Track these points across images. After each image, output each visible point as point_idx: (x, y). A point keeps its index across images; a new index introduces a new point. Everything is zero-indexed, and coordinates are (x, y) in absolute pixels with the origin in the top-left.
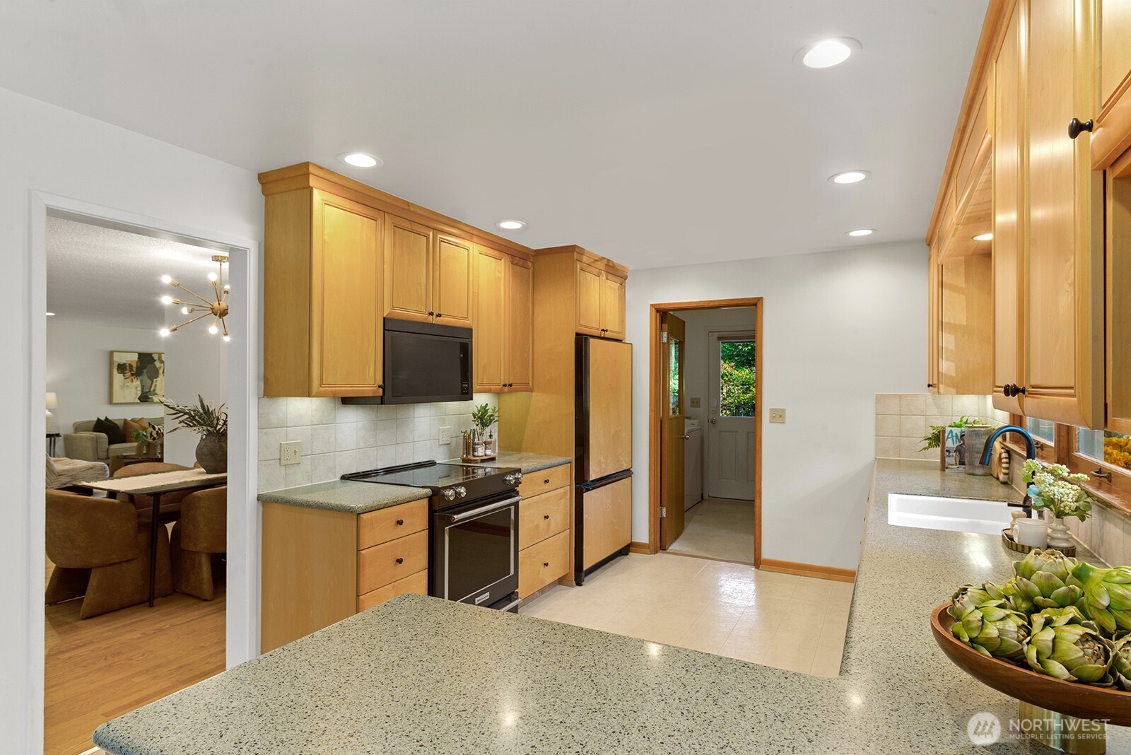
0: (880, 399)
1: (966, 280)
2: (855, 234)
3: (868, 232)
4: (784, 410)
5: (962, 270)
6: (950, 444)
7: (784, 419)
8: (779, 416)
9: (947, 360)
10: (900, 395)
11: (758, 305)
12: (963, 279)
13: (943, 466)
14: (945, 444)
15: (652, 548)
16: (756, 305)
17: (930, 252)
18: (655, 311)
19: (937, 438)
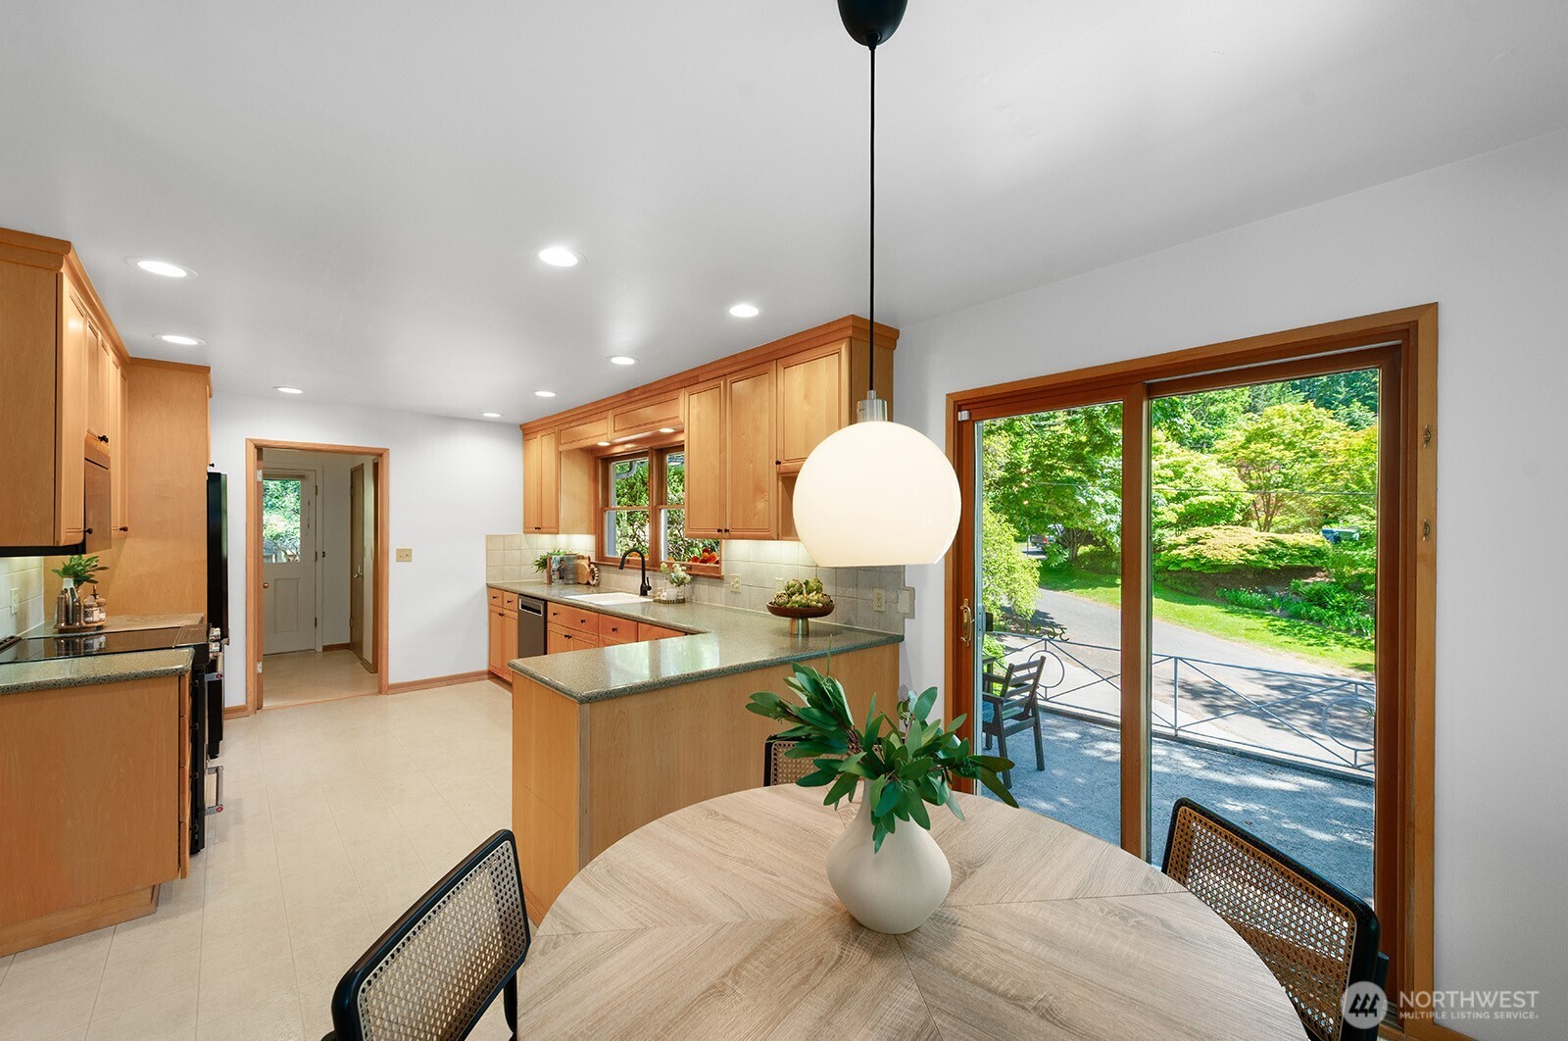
0: (489, 538)
1: (573, 464)
4: (410, 550)
5: (570, 457)
6: (555, 566)
7: (410, 557)
8: (405, 555)
10: (506, 536)
11: (385, 455)
12: (570, 463)
13: (550, 581)
14: (550, 567)
15: (250, 709)
16: (381, 455)
17: (525, 435)
18: (253, 447)
19: (544, 563)
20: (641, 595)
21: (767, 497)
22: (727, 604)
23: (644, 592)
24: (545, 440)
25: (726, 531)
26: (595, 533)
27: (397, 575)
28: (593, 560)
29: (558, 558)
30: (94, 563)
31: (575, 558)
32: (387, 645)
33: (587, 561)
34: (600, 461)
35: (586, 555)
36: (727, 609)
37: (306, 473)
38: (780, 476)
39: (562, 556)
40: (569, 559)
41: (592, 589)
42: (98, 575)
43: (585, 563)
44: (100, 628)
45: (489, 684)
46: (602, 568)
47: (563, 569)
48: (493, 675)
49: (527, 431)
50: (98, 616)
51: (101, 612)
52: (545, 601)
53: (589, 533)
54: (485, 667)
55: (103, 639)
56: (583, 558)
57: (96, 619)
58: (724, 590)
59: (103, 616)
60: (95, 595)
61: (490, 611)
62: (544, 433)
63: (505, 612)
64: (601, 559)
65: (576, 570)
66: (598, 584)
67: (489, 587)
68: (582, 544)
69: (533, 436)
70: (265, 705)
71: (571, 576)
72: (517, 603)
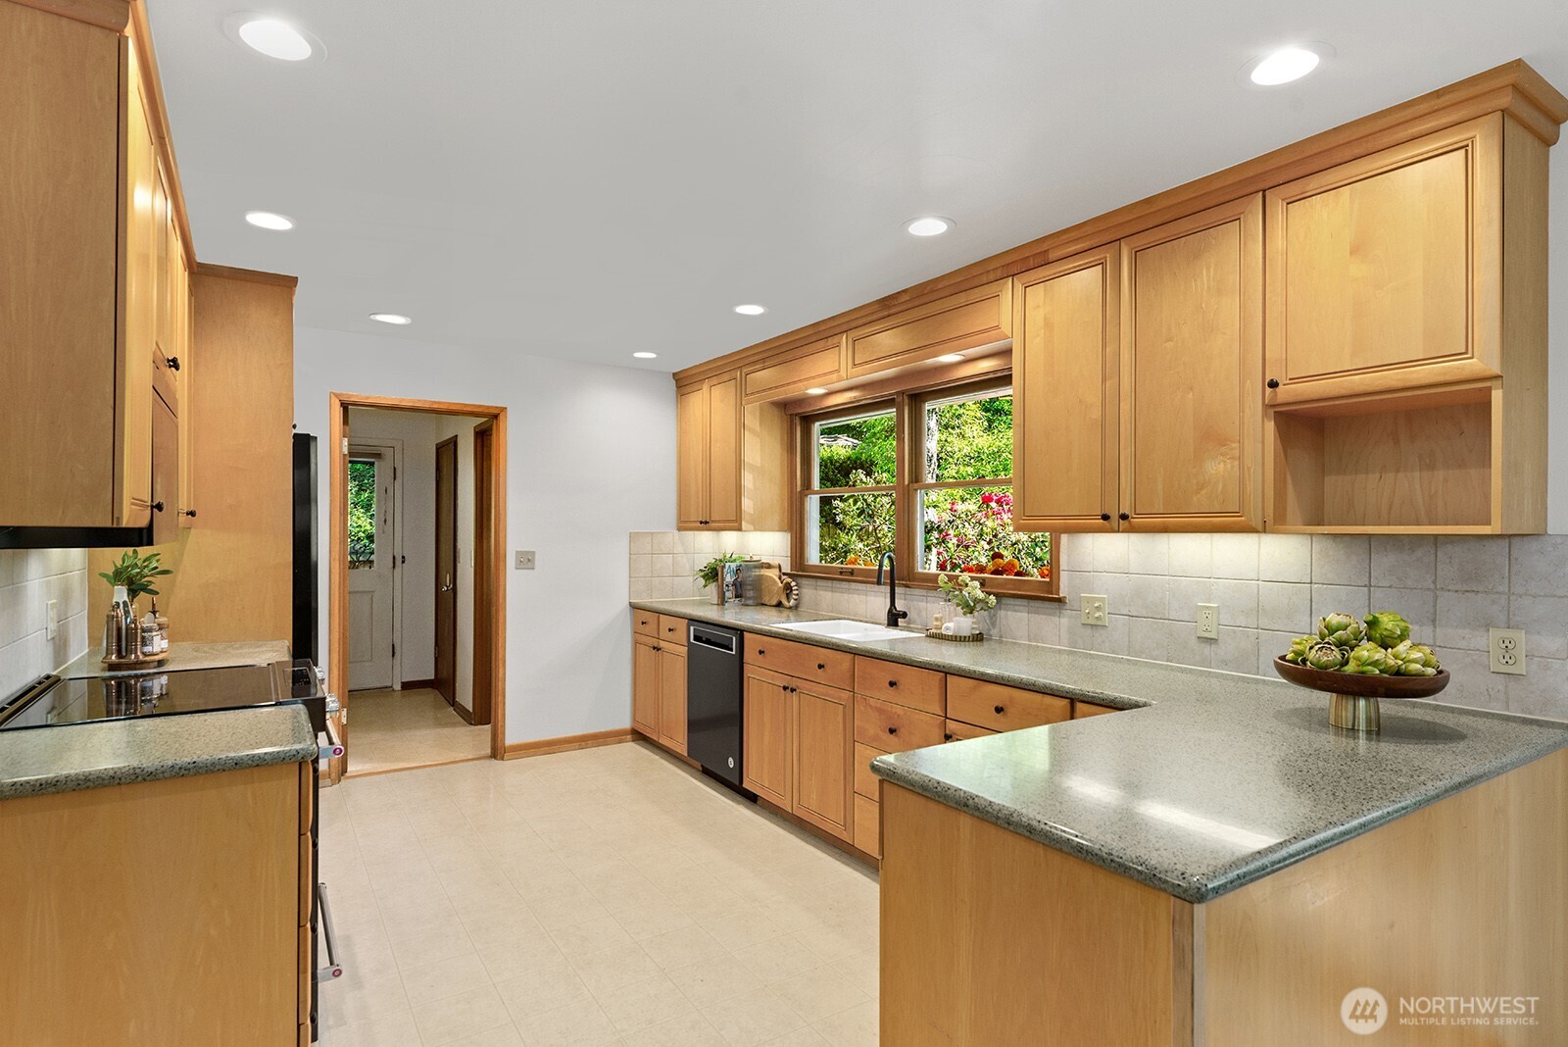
0: (633, 537)
1: (760, 425)
2: (638, 355)
3: (652, 355)
4: (533, 553)
5: (758, 414)
6: (729, 579)
7: (534, 563)
8: (527, 560)
9: (748, 498)
10: (652, 533)
11: (501, 417)
12: (758, 423)
13: (722, 601)
14: (723, 579)
15: (333, 775)
16: (496, 416)
17: (679, 387)
18: (338, 403)
19: (712, 574)
20: (889, 625)
21: (1236, 453)
22: (1073, 644)
23: (894, 618)
24: (717, 392)
25: (1124, 517)
26: (790, 529)
27: (516, 589)
28: (787, 569)
29: (733, 566)
30: (154, 564)
31: (755, 567)
32: (504, 689)
33: (777, 571)
34: (798, 421)
35: (774, 562)
36: (1070, 653)
37: (383, 450)
38: (1271, 412)
39: (738, 563)
40: (748, 568)
41: (786, 612)
42: (158, 582)
43: (773, 574)
44: (160, 663)
45: (632, 749)
46: (804, 581)
47: (741, 584)
48: (639, 736)
49: (684, 382)
50: (159, 644)
51: (162, 638)
52: (740, 632)
53: (781, 530)
54: (626, 723)
55: (164, 679)
56: (769, 566)
57: (156, 649)
58: (1064, 621)
59: (165, 644)
60: (154, 612)
61: (636, 643)
62: (715, 381)
63: (662, 644)
64: (800, 568)
65: (758, 584)
66: (796, 607)
67: (634, 607)
68: (767, 546)
69: (696, 386)
70: (351, 768)
71: (750, 594)
72: (683, 632)
